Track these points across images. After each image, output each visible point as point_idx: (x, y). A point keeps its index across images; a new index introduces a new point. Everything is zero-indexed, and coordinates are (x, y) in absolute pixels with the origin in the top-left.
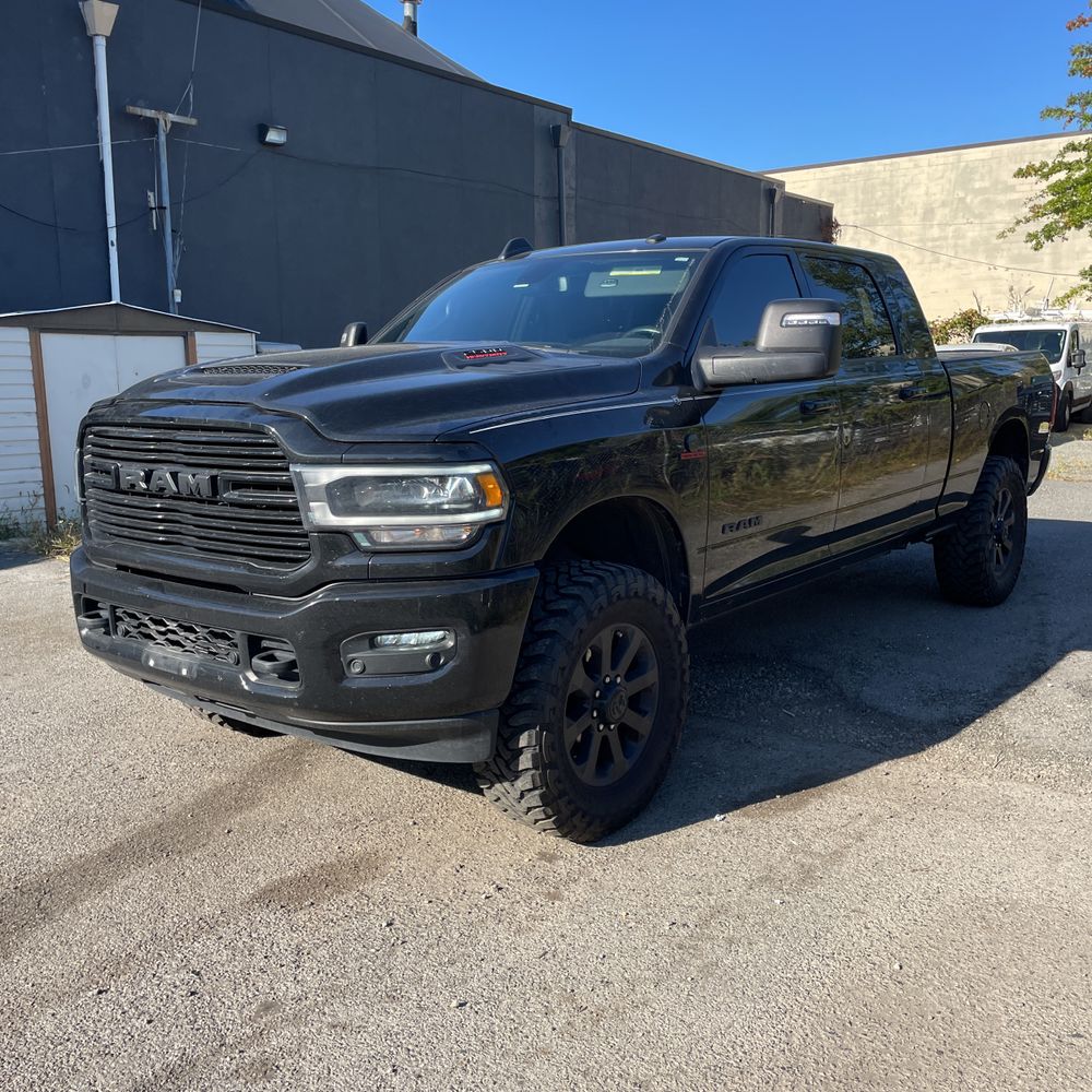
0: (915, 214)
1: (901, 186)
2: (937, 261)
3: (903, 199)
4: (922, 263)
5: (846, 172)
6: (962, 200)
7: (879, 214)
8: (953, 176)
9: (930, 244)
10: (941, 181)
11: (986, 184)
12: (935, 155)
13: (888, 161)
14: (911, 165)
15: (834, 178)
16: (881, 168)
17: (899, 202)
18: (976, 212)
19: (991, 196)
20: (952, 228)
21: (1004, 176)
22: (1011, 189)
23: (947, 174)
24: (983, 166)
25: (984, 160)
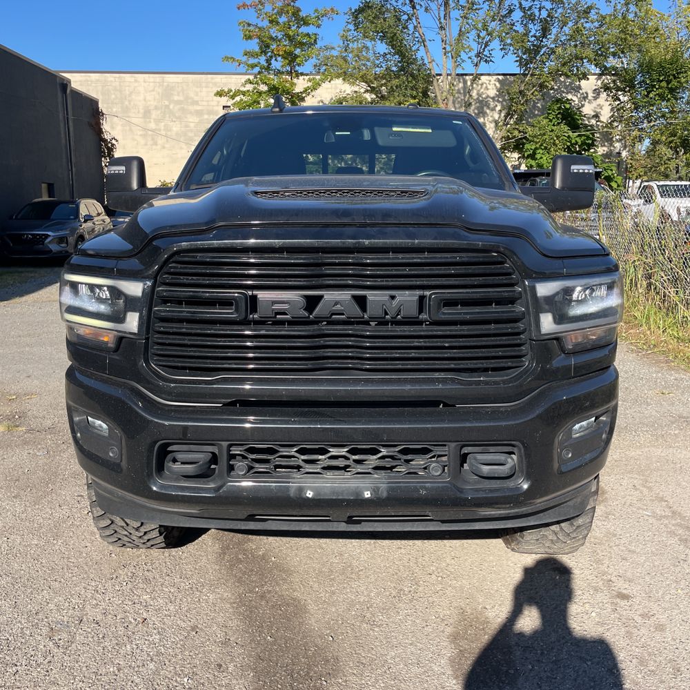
0: (138, 112)
1: (128, 93)
2: (156, 144)
3: (130, 101)
4: (146, 144)
5: (88, 78)
6: (167, 107)
7: (114, 110)
8: (160, 91)
9: (150, 133)
10: (153, 93)
11: (181, 98)
12: (147, 75)
13: (117, 75)
14: (133, 80)
15: (81, 81)
16: (112, 79)
17: (127, 103)
18: (177, 115)
19: (185, 107)
20: (163, 124)
21: (192, 95)
22: (196, 103)
23: (156, 88)
24: (178, 87)
25: (178, 83)
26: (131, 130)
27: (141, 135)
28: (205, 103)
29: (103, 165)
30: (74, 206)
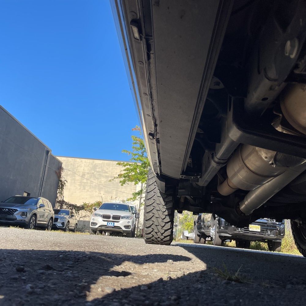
1: (76, 166)
2: (85, 189)
3: (77, 170)
4: (80, 189)
6: (93, 173)
8: (91, 166)
9: (83, 184)
10: (88, 167)
11: (100, 170)
14: (80, 161)
16: (71, 160)
17: (75, 170)
18: (97, 177)
19: (101, 174)
21: (105, 169)
22: (107, 172)
23: (90, 165)
24: (100, 165)
25: (100, 164)
26: (74, 182)
27: (78, 185)
28: (110, 173)
29: (58, 192)
30: (36, 199)
